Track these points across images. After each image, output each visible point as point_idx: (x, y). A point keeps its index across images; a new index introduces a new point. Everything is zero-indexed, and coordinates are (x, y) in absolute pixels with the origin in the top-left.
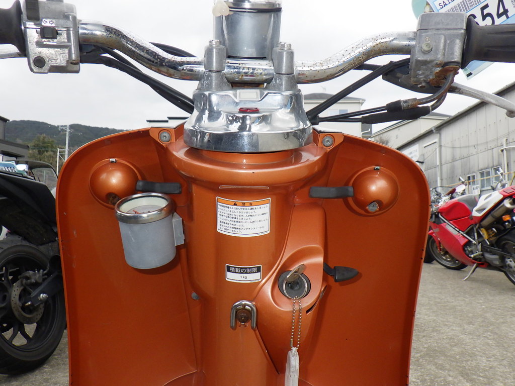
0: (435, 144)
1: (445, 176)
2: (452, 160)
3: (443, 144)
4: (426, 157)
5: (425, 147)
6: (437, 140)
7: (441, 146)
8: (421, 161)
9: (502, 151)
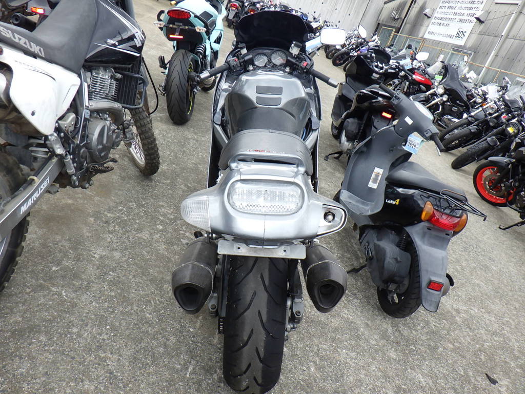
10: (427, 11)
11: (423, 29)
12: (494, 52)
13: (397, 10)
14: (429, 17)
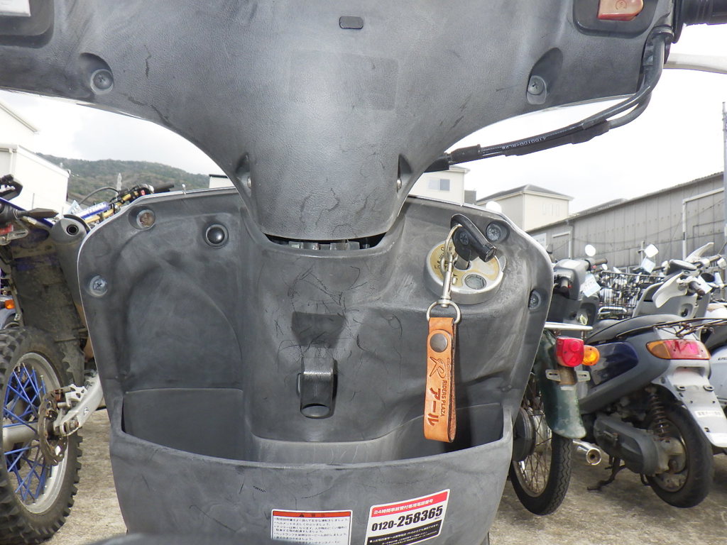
0: (566, 236)
3: (576, 237)
4: (555, 247)
5: (554, 237)
6: (569, 232)
7: (573, 239)
9: (639, 252)
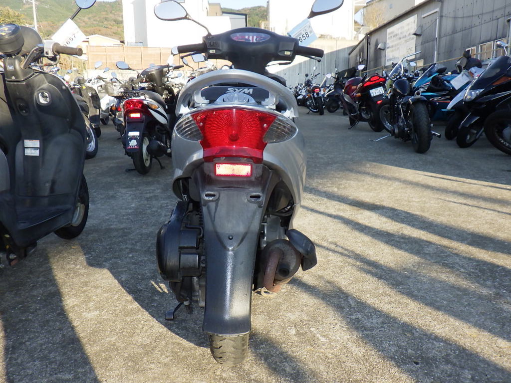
0: (435, 15)
1: (442, 50)
2: (452, 32)
3: (444, 15)
4: (424, 29)
5: (424, 18)
6: (438, 10)
7: (441, 16)
8: (418, 33)
10: (380, 46)
11: (383, 60)
12: (436, 53)
13: (360, 55)
14: (383, 50)
